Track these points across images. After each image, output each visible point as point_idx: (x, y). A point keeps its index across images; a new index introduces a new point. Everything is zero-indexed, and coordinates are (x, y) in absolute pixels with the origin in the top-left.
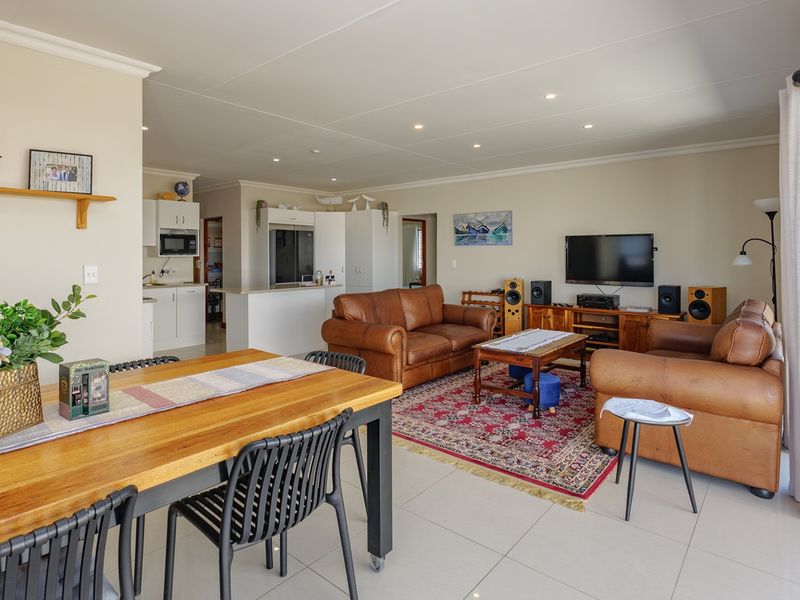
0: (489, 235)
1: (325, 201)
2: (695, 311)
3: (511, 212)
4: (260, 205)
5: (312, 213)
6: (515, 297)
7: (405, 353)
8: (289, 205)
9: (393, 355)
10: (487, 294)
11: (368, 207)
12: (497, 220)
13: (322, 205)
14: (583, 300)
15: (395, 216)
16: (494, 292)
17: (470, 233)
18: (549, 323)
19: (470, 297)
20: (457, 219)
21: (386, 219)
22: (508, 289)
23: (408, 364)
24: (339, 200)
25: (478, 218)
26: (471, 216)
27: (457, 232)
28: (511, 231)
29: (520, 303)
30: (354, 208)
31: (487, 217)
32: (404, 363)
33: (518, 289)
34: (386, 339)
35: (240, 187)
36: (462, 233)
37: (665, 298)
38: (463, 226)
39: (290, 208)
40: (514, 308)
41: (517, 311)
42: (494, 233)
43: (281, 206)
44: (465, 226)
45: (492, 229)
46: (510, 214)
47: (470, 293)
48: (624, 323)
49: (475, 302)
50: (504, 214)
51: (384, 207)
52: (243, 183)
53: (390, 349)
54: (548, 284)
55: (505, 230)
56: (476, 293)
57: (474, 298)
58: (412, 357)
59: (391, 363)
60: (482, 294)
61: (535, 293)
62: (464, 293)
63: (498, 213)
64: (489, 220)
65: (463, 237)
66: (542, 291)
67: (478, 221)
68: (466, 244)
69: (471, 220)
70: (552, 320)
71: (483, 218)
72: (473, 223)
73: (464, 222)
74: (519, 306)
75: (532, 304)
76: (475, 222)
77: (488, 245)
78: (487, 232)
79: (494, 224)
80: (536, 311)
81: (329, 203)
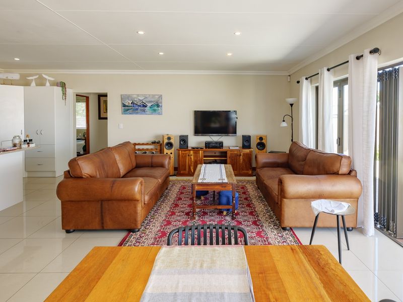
0: (148, 108)
2: (259, 147)
3: (161, 95)
6: (170, 145)
10: (147, 144)
11: (48, 84)
12: (153, 100)
14: (208, 145)
15: (71, 92)
16: (154, 143)
17: (133, 107)
19: (135, 147)
20: (123, 98)
21: (64, 94)
22: (166, 141)
23: (144, 204)
25: (139, 98)
26: (135, 96)
27: (124, 106)
28: (161, 106)
29: (173, 149)
30: (33, 84)
31: (147, 98)
33: (172, 141)
34: (134, 190)
36: (128, 106)
37: (246, 141)
38: (128, 102)
40: (169, 152)
41: (171, 153)
42: (150, 108)
44: (130, 102)
45: (149, 105)
46: (161, 96)
48: (230, 154)
49: (139, 150)
50: (157, 97)
51: (63, 85)
55: (158, 106)
56: (139, 144)
57: (137, 147)
60: (143, 144)
61: (182, 142)
63: (154, 96)
64: (148, 100)
65: (128, 110)
66: (184, 140)
67: (139, 99)
68: (130, 114)
69: (134, 98)
70: (192, 157)
71: (143, 98)
72: (136, 101)
73: (129, 100)
74: (172, 150)
75: (180, 148)
76: (138, 100)
77: (146, 114)
78: (146, 107)
79: (150, 102)
80: (183, 152)
81: (5, 78)
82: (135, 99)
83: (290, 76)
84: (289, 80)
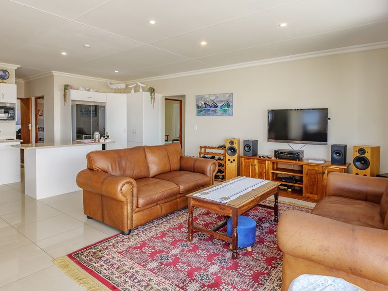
0: (218, 109)
1: (114, 87)
2: (358, 164)
4: (66, 88)
5: (105, 94)
6: (233, 150)
7: (135, 199)
8: (87, 89)
9: (123, 202)
10: (215, 148)
11: (141, 90)
12: (223, 99)
13: (112, 89)
14: (278, 154)
15: (159, 97)
16: (220, 147)
17: (207, 108)
18: (255, 169)
19: (205, 150)
20: (198, 98)
21: (153, 98)
22: (228, 145)
23: (137, 207)
24: (123, 86)
25: (211, 98)
26: (207, 96)
27: (198, 107)
28: (232, 106)
29: (236, 155)
30: (133, 91)
31: (217, 97)
32: (135, 207)
33: (235, 146)
34: (117, 189)
35: (53, 76)
36: (201, 107)
37: (336, 153)
38: (201, 103)
39: (89, 90)
40: (232, 158)
41: (234, 160)
42: (221, 108)
43: (80, 88)
44: (203, 103)
45: (220, 105)
46: (231, 95)
47: (205, 147)
48: (307, 170)
49: (208, 153)
50: (227, 95)
51: (152, 91)
52: (55, 73)
53: (120, 197)
54: (255, 143)
55: (229, 106)
56: (209, 148)
57: (208, 150)
58: (141, 201)
59: (122, 208)
60: (212, 148)
61: (246, 148)
62: (201, 147)
63: (224, 94)
64: (219, 99)
65: (201, 111)
66: (251, 148)
68: (203, 115)
69: (207, 99)
70: (257, 167)
71: (214, 98)
72: (208, 101)
73: (202, 101)
74: (236, 157)
75: (244, 156)
76: (210, 101)
77: (217, 115)
78: (217, 107)
79: (221, 101)
80: (246, 161)
81: (116, 88)
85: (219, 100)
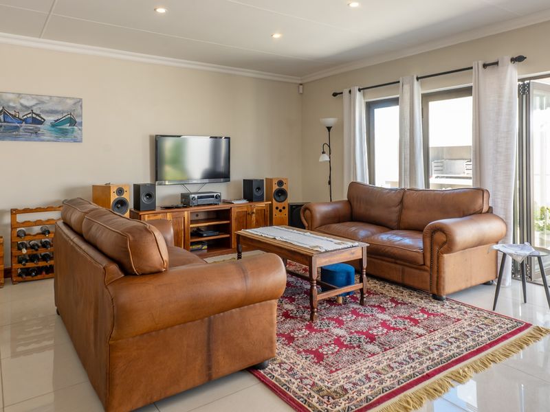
2: (276, 197)
3: (81, 100)
12: (60, 108)
17: (9, 123)
25: (23, 101)
26: (11, 96)
28: (81, 124)
31: (43, 102)
37: (256, 189)
42: (53, 125)
45: (50, 119)
46: (79, 102)
50: (70, 102)
55: (72, 122)
63: (62, 99)
67: (21, 104)
69: (10, 101)
71: (33, 103)
72: (14, 108)
76: (19, 107)
78: (41, 123)
79: (52, 112)
82: (11, 104)
83: (301, 84)
84: (301, 92)
85: (47, 109)
